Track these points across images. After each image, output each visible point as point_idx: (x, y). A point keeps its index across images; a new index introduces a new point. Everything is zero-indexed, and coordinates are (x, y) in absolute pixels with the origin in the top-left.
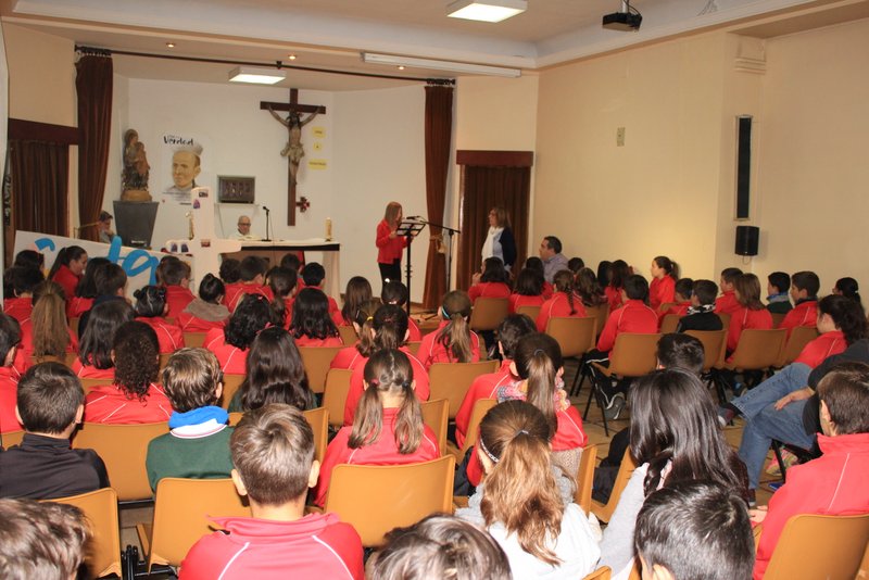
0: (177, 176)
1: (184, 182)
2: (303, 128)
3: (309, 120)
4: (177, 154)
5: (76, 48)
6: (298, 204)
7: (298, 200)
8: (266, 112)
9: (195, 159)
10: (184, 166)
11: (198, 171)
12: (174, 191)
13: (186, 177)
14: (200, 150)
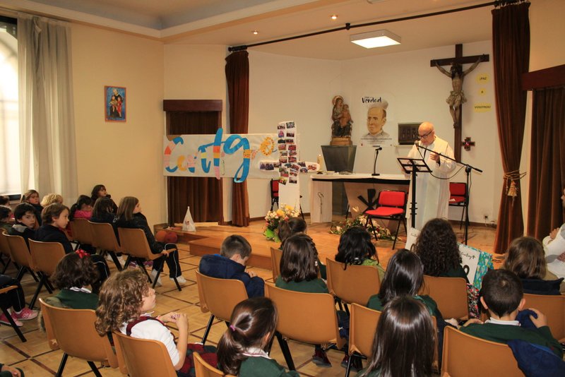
0: (370, 126)
1: (375, 130)
2: (466, 77)
3: (471, 69)
4: (371, 109)
5: (230, 49)
6: (464, 144)
7: (463, 140)
8: (435, 68)
9: (382, 113)
10: (375, 118)
11: (384, 122)
12: (369, 137)
13: (376, 126)
14: (386, 106)
